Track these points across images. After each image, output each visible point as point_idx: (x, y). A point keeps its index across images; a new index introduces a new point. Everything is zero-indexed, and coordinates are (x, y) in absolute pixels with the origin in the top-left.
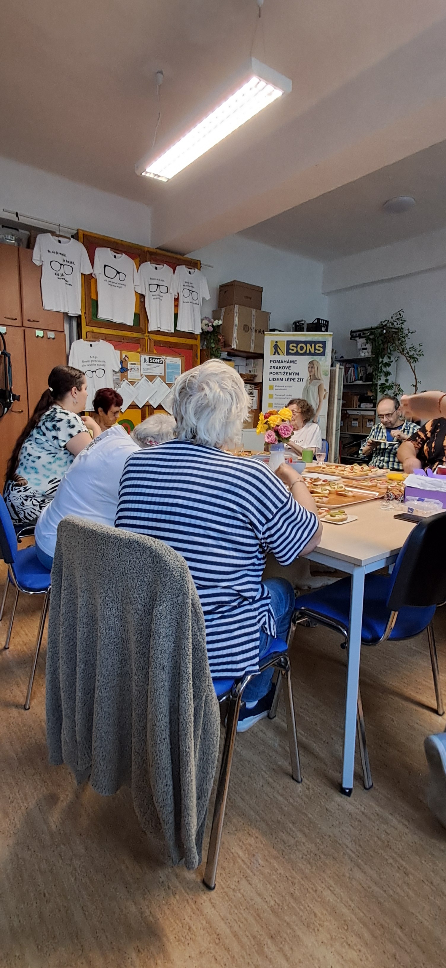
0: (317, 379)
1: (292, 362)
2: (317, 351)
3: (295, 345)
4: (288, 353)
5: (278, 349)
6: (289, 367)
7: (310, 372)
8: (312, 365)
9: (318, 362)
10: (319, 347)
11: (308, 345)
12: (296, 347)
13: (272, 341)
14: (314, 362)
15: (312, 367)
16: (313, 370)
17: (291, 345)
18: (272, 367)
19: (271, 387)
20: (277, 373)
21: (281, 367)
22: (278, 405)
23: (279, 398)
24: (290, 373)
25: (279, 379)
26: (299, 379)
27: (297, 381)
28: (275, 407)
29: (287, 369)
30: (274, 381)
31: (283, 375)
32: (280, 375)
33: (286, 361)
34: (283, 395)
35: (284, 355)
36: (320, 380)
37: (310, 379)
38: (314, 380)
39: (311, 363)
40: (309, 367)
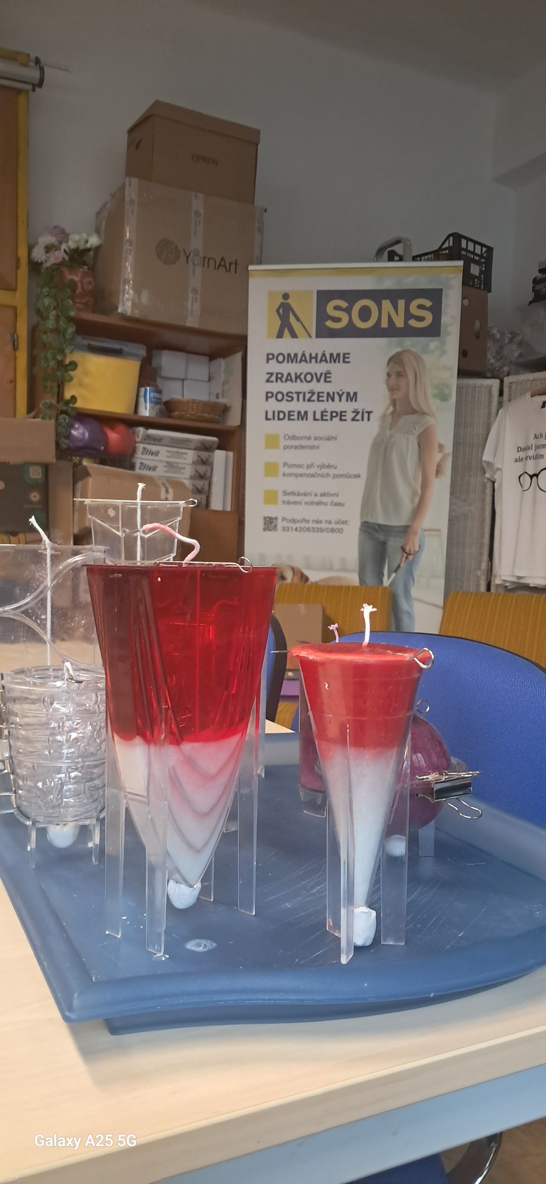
0: (415, 412)
1: (335, 358)
2: (413, 323)
3: (344, 304)
4: (323, 332)
5: (292, 319)
6: (328, 373)
7: (392, 389)
8: (399, 369)
9: (417, 358)
10: (420, 307)
11: (386, 304)
12: (348, 311)
13: (271, 294)
14: (406, 356)
15: (399, 375)
16: (403, 383)
17: (330, 309)
18: (272, 374)
19: (271, 442)
20: (289, 396)
21: (302, 377)
22: (292, 498)
23: (296, 475)
24: (328, 394)
25: (296, 414)
26: (358, 413)
27: (353, 419)
28: (284, 502)
29: (318, 381)
30: (279, 419)
31: (309, 400)
32: (298, 400)
33: (316, 358)
34: (309, 466)
35: (311, 337)
36: (424, 413)
37: (392, 413)
38: (406, 414)
39: (396, 360)
40: (388, 375)
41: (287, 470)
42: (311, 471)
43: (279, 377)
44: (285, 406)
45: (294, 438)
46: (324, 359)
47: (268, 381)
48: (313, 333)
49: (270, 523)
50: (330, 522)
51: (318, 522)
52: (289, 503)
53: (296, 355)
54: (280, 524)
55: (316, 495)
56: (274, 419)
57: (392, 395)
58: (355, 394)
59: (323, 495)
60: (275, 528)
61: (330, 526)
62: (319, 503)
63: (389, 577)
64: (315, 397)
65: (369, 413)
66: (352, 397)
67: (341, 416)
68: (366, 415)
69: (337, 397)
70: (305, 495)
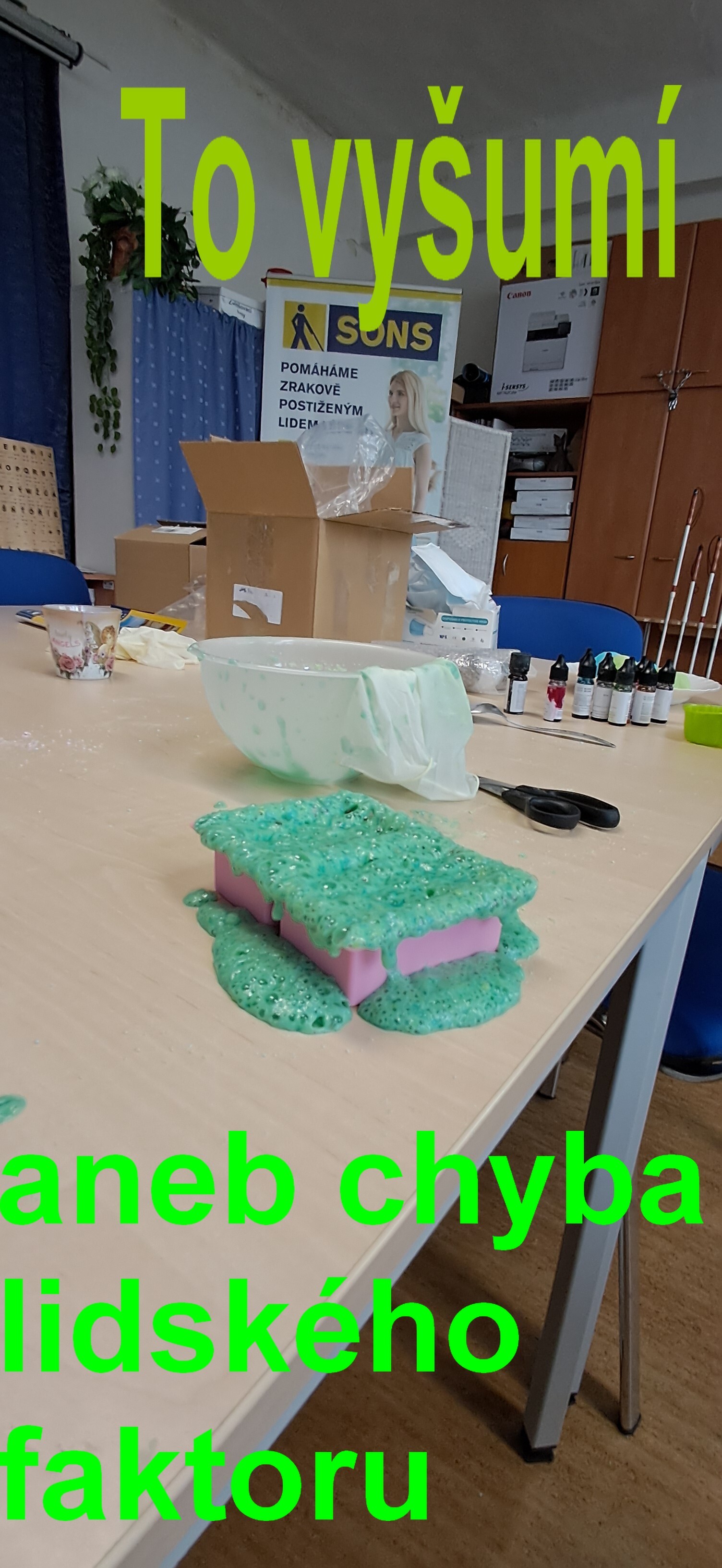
0: (412, 430)
1: (344, 372)
2: (414, 345)
3: (354, 321)
4: (333, 346)
5: (306, 330)
6: (337, 386)
7: (393, 407)
8: (400, 388)
9: (417, 380)
10: (422, 330)
11: (392, 325)
12: (358, 327)
13: (287, 304)
14: (407, 378)
15: (400, 393)
16: (403, 401)
17: (340, 324)
18: (286, 383)
20: (301, 405)
21: (314, 388)
24: (337, 406)
25: (307, 422)
29: (328, 393)
30: (291, 426)
31: (319, 411)
32: (309, 410)
33: (327, 371)
35: (323, 350)
36: (420, 432)
37: (393, 429)
38: (404, 431)
39: (398, 379)
40: (391, 393)
43: (293, 386)
44: (298, 414)
46: (333, 372)
47: (282, 389)
48: (326, 346)
53: (308, 366)
56: (287, 426)
57: (394, 412)
58: (361, 408)
64: (324, 409)
66: (358, 411)
69: (344, 410)
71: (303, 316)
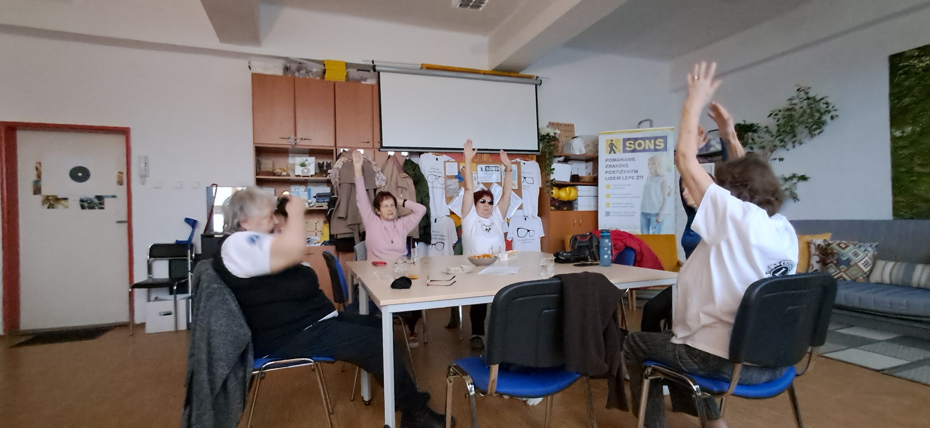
1: (630, 159)
2: (657, 147)
3: (632, 142)
4: (625, 151)
5: (614, 148)
6: (627, 164)
7: (651, 169)
8: (652, 162)
9: (659, 158)
10: (660, 142)
11: (647, 141)
12: (634, 144)
13: (607, 141)
14: (655, 158)
15: (653, 164)
16: (654, 166)
17: (627, 144)
18: (607, 165)
19: (608, 187)
20: (614, 172)
21: (618, 166)
22: (616, 205)
23: (617, 198)
24: (628, 171)
25: (616, 177)
26: (638, 177)
27: (637, 179)
28: (613, 207)
29: (624, 167)
30: (610, 180)
31: (621, 173)
32: (617, 173)
33: (623, 159)
34: (622, 194)
36: (662, 176)
37: (651, 176)
38: (656, 176)
39: (652, 159)
40: (649, 164)
41: (613, 196)
42: (623, 196)
43: (610, 166)
44: (613, 175)
45: (616, 185)
46: (626, 160)
47: (606, 167)
48: (622, 152)
49: (608, 214)
50: (629, 213)
51: (626, 213)
52: (614, 207)
53: (616, 159)
54: (611, 214)
55: (624, 204)
56: (608, 179)
58: (637, 171)
59: (627, 204)
60: (609, 215)
61: (630, 214)
62: (626, 207)
63: (652, 230)
64: (623, 172)
65: (642, 176)
66: (636, 172)
67: (633, 178)
68: (641, 177)
69: (631, 172)
70: (620, 204)
71: (613, 143)
